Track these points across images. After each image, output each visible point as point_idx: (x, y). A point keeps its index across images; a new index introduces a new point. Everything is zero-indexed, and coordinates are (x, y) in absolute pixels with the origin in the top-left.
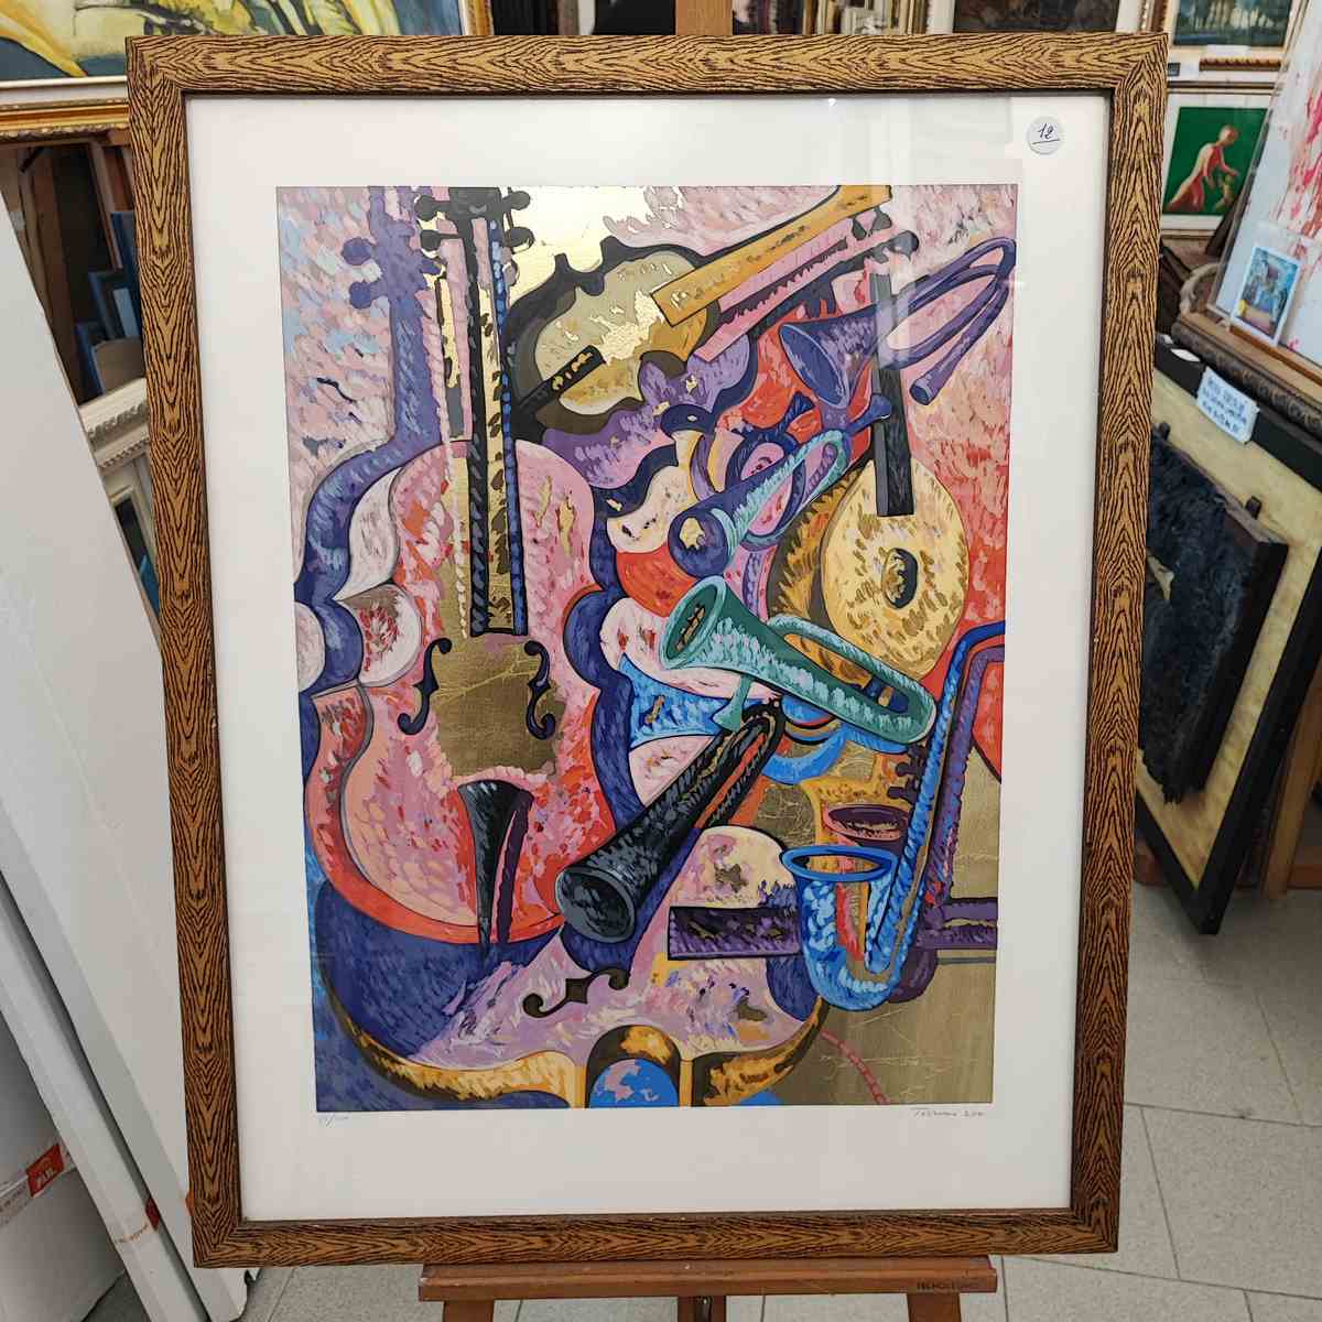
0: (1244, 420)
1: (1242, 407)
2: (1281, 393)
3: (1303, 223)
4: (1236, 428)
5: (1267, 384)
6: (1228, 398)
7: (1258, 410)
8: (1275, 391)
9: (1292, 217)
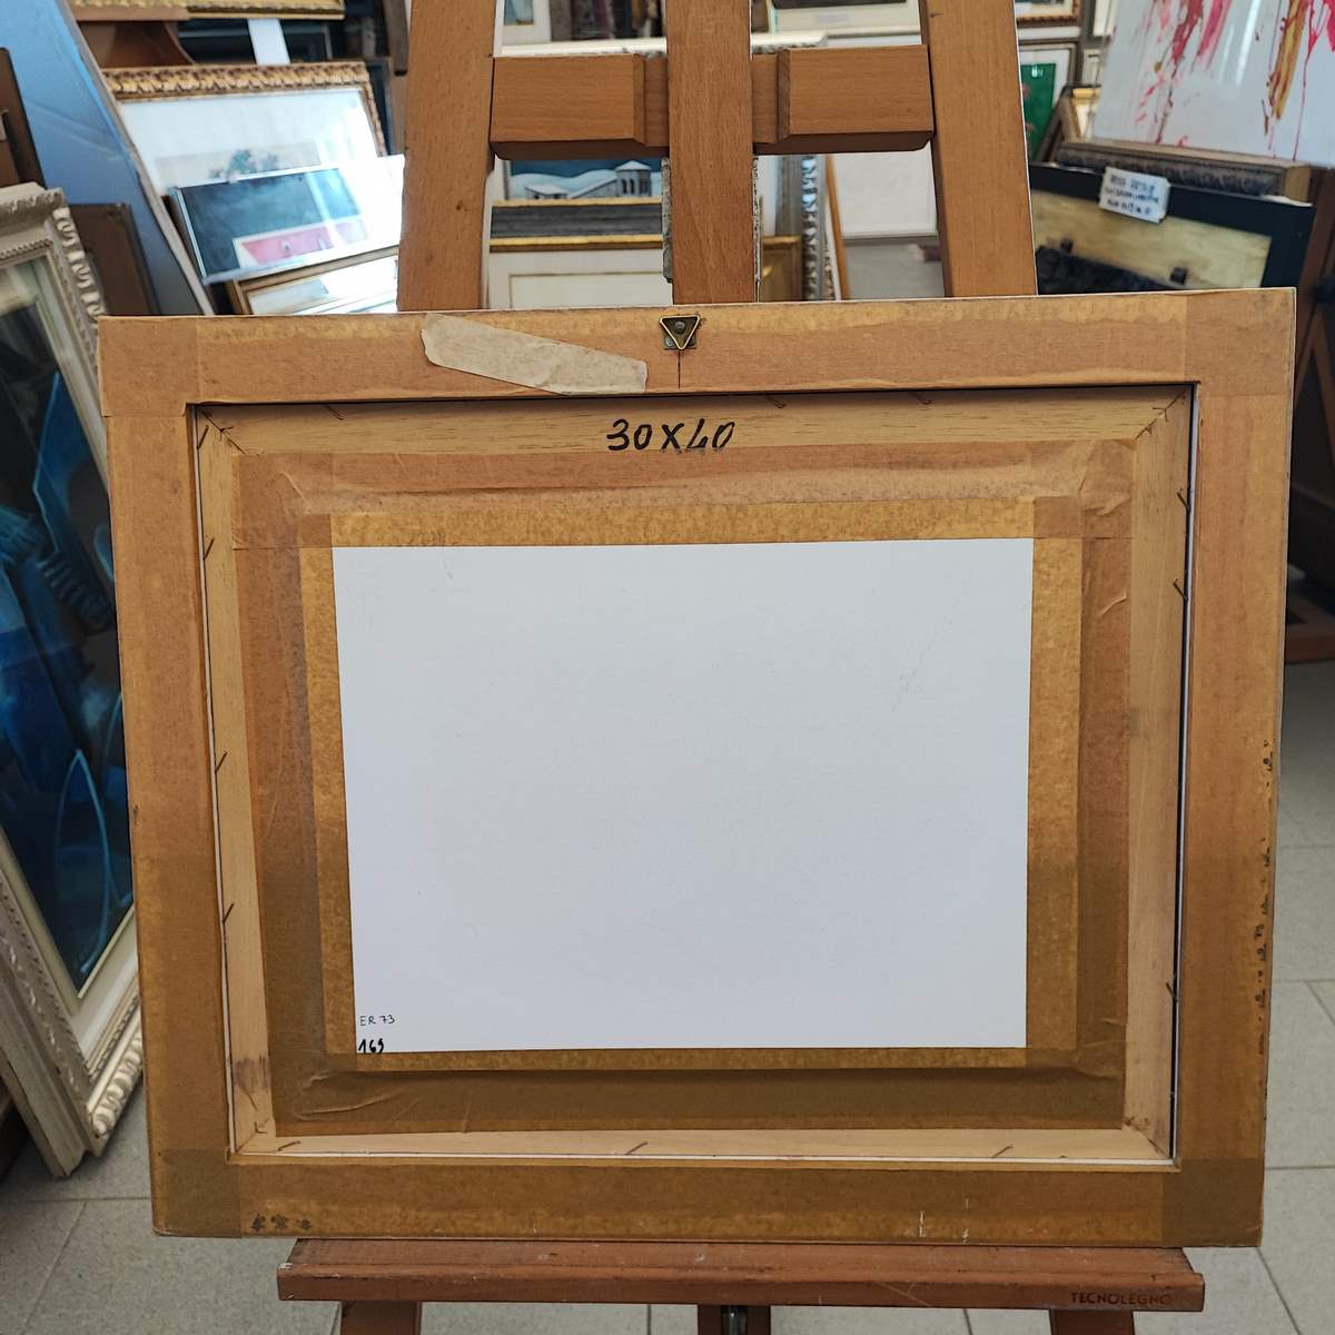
0: (1156, 200)
1: (1152, 188)
3: (1175, 27)
4: (1148, 211)
6: (1135, 185)
7: (1168, 185)
9: (1163, 26)
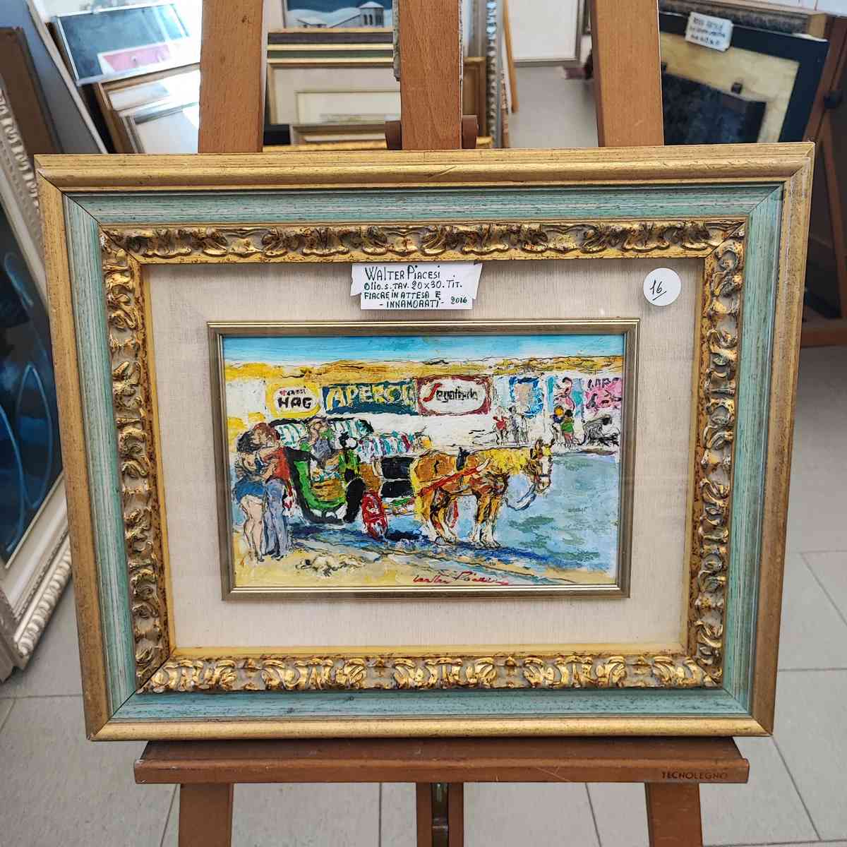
0: (724, 36)
1: (721, 27)
2: (745, 14)
4: (718, 43)
5: (734, 12)
6: (710, 25)
7: (732, 25)
8: (740, 14)
